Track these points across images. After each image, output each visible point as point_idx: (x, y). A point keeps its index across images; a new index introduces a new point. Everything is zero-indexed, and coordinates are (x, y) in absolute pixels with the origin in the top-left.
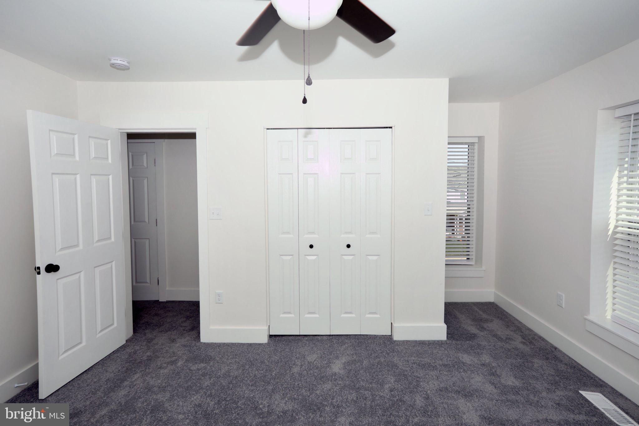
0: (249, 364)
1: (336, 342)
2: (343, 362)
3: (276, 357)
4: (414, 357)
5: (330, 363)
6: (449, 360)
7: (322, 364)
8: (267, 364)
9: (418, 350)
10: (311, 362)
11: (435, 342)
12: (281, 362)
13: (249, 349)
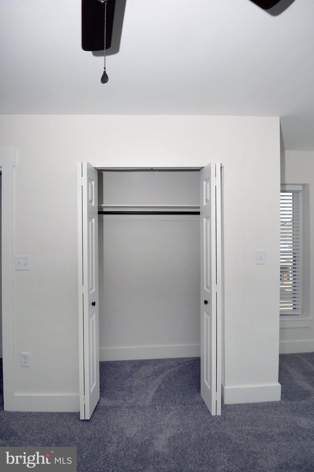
0: (56, 442)
1: (160, 409)
2: (168, 437)
3: (90, 432)
4: (249, 426)
5: (153, 438)
6: (286, 426)
7: (143, 440)
8: (78, 442)
9: (252, 416)
10: (130, 438)
11: (269, 404)
12: (95, 438)
13: (59, 421)
